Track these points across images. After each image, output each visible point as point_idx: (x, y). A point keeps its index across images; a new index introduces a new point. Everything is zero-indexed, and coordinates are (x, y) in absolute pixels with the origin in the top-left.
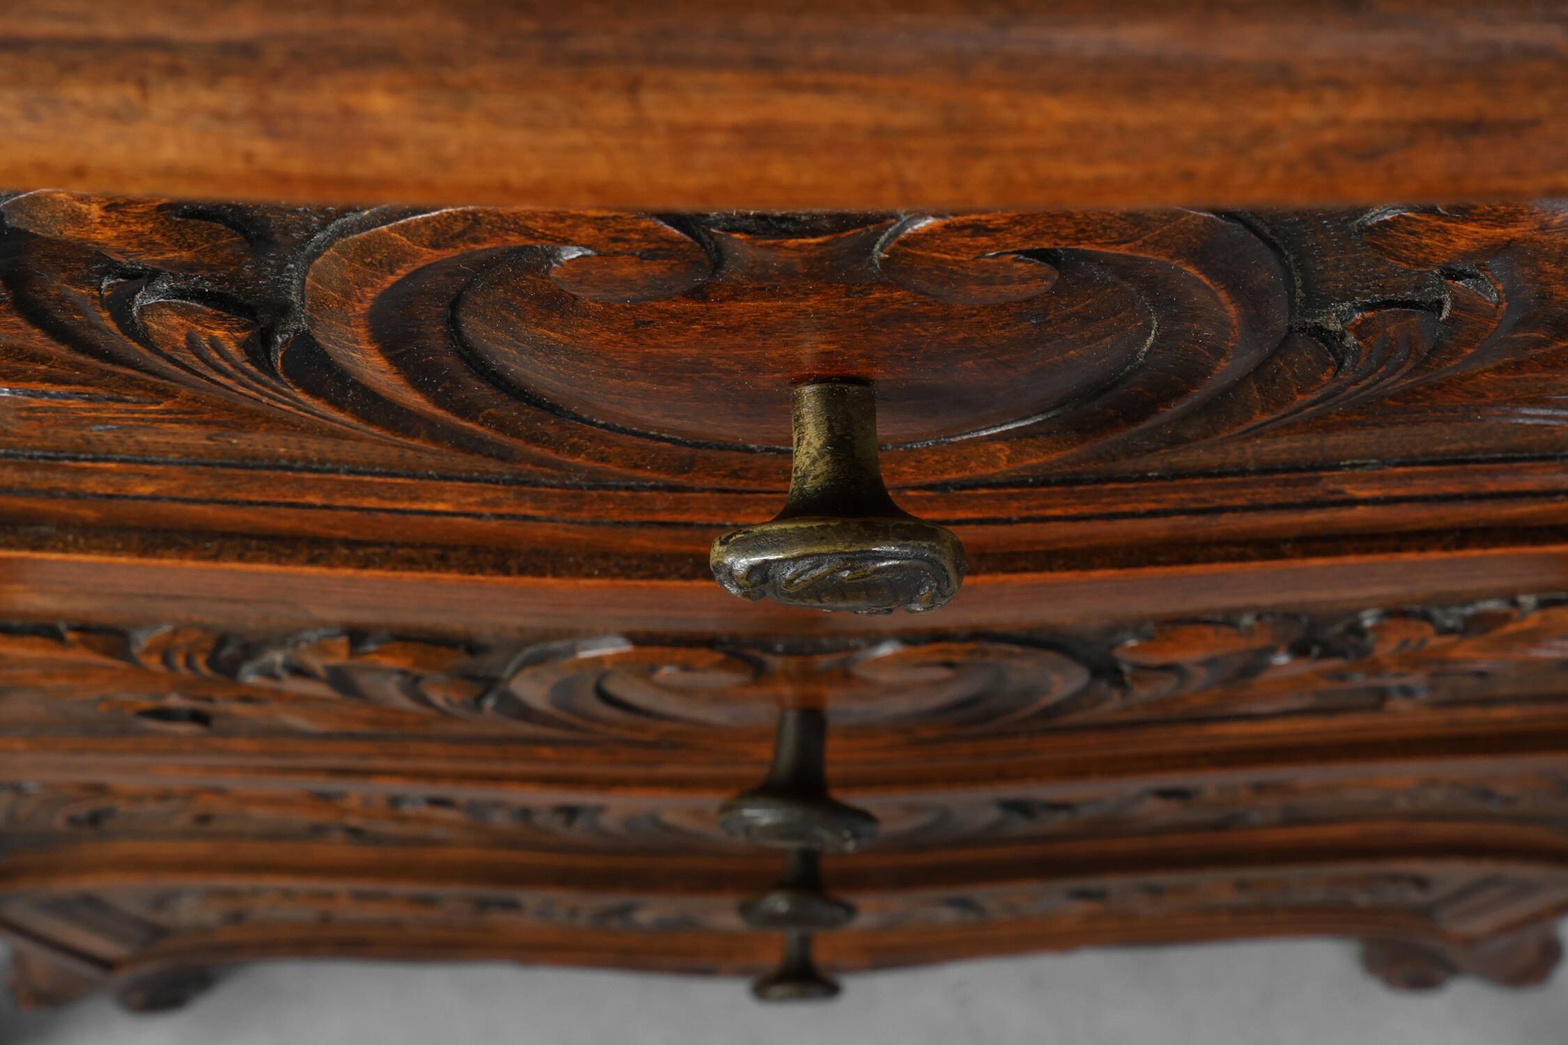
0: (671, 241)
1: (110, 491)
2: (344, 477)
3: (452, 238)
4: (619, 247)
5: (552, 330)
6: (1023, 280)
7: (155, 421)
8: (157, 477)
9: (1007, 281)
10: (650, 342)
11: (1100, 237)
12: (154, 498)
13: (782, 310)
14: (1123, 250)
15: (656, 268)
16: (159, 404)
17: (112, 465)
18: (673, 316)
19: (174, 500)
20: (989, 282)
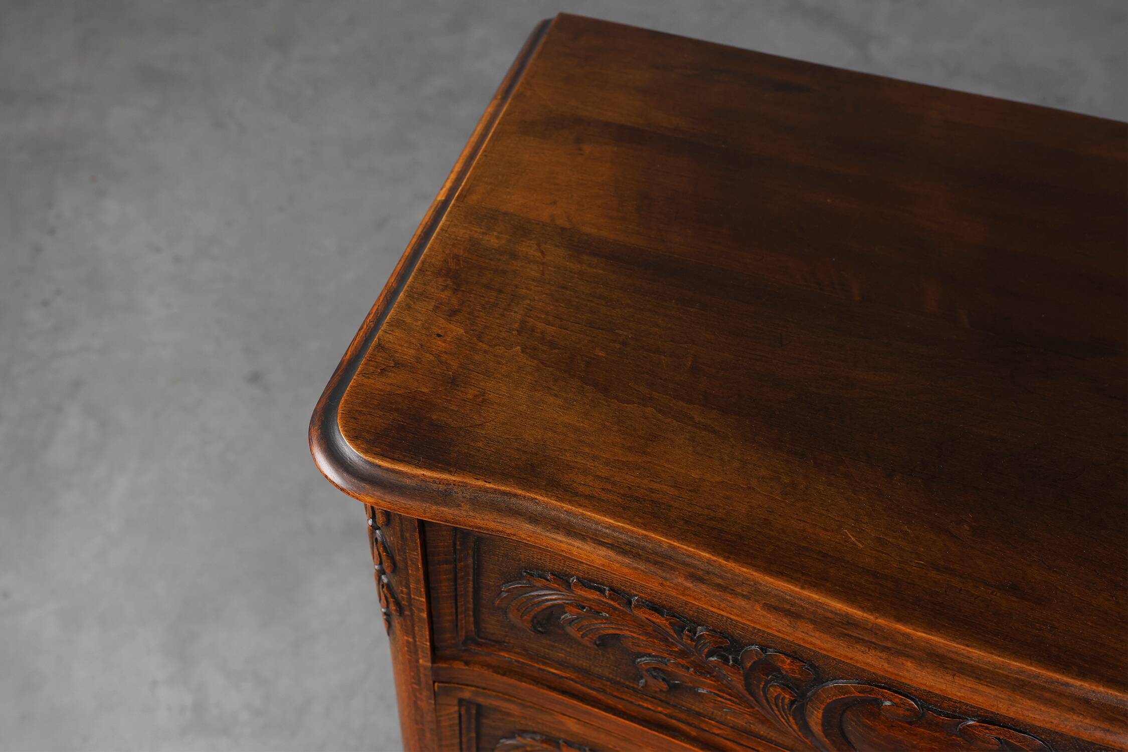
0: (915, 708)
1: (707, 729)
2: (773, 746)
3: (865, 692)
4: (902, 706)
5: (869, 721)
6: (992, 744)
7: (745, 713)
8: (722, 729)
9: (989, 743)
10: (892, 731)
11: (1015, 739)
12: (718, 735)
13: (929, 733)
14: (1019, 744)
15: (908, 713)
16: (748, 709)
17: (713, 722)
18: (901, 726)
19: (722, 737)
20: (984, 742)
